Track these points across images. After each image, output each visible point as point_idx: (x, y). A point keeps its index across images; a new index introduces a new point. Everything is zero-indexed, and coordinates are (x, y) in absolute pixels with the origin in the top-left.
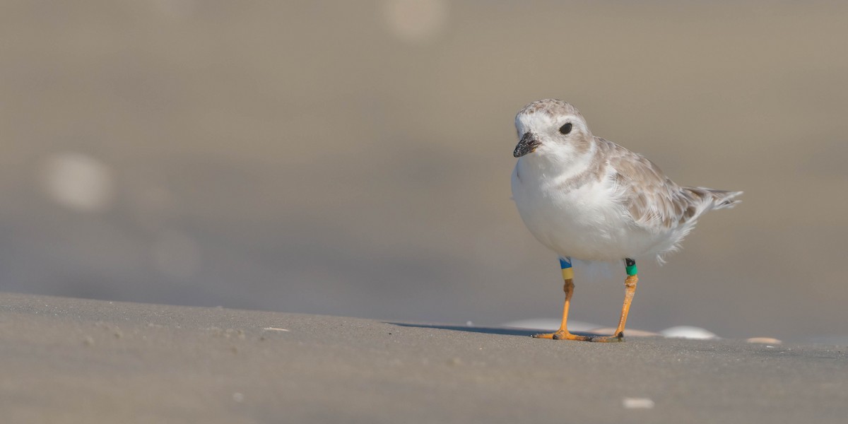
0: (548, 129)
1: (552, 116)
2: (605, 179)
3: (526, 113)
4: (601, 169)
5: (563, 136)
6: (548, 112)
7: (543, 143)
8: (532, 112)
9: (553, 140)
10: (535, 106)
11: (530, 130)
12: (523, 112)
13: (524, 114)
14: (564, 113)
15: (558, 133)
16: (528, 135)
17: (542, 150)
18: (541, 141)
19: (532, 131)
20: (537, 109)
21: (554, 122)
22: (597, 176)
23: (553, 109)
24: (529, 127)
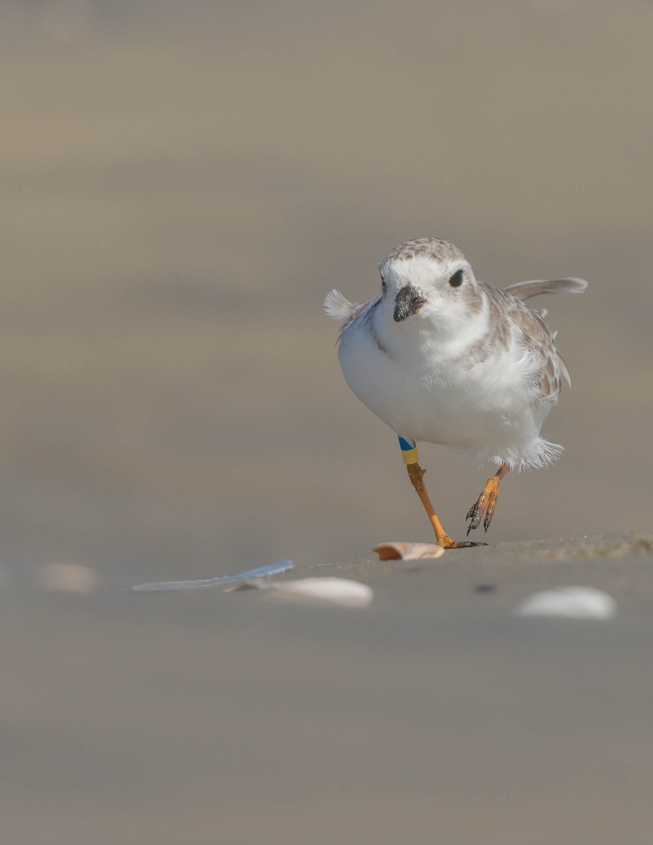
0: (437, 280)
1: (440, 261)
2: (513, 344)
3: (401, 259)
4: (505, 331)
5: (453, 289)
6: (434, 256)
7: (428, 300)
8: (409, 257)
9: (441, 296)
10: (413, 249)
11: (409, 283)
12: (396, 257)
13: (398, 261)
14: (454, 257)
15: (448, 285)
16: (407, 290)
17: (427, 310)
18: (425, 297)
19: (413, 284)
20: (417, 252)
21: (444, 269)
22: (504, 342)
23: (440, 252)
24: (407, 279)
